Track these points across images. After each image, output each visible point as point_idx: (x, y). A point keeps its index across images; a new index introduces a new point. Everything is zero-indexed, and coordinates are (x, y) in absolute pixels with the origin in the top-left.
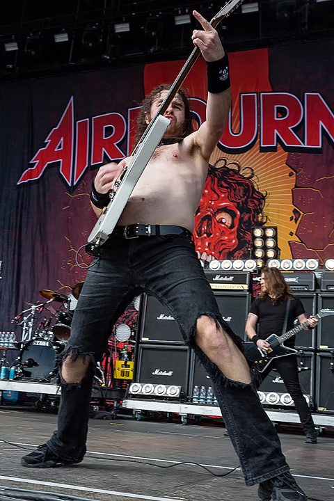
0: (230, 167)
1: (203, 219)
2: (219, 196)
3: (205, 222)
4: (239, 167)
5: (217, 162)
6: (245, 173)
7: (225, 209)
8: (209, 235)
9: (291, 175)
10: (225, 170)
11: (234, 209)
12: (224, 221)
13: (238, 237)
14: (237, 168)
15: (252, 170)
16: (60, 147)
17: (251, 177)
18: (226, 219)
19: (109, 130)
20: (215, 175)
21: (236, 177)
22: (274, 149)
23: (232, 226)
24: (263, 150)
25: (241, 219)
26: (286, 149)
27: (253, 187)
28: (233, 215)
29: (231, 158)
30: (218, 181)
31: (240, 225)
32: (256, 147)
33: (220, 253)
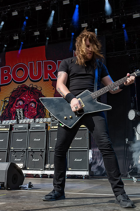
0: (34, 87)
1: (26, 105)
2: (31, 97)
3: (26, 106)
4: (37, 87)
5: (30, 85)
6: (39, 89)
7: (33, 102)
8: (27, 111)
9: (53, 89)
10: (33, 88)
11: (36, 101)
12: (32, 106)
13: (37, 111)
14: (36, 87)
15: (41, 88)
17: (41, 90)
18: (33, 105)
20: (29, 90)
21: (36, 90)
22: (48, 80)
23: (35, 107)
24: (44, 81)
25: (38, 105)
26: (52, 80)
27: (42, 94)
28: (35, 103)
29: (34, 84)
30: (30, 92)
31: (37, 107)
32: (42, 80)
33: (31, 117)
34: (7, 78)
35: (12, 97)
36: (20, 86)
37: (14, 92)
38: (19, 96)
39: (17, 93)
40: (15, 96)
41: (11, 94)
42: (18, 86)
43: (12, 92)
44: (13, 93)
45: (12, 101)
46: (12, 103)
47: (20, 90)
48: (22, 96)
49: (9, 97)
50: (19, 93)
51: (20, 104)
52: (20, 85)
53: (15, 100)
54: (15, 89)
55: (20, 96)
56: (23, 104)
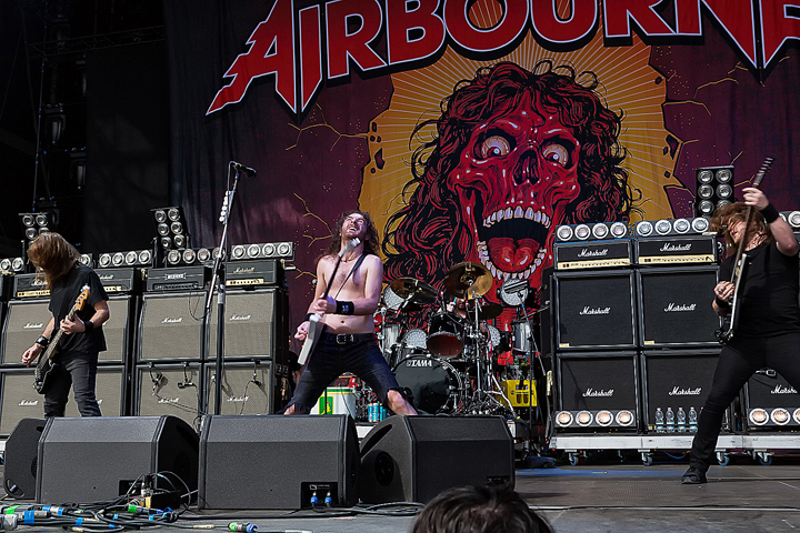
0: (559, 72)
1: (523, 157)
2: (544, 119)
3: (527, 161)
4: (573, 72)
5: (538, 65)
6: (583, 81)
7: (556, 139)
8: (533, 181)
9: (658, 81)
10: (551, 78)
11: (570, 137)
12: (555, 157)
13: (581, 181)
14: (569, 74)
15: (595, 76)
16: (272, 51)
17: (593, 87)
18: (559, 154)
19: (354, 23)
20: (536, 87)
21: (569, 88)
22: (627, 42)
23: (569, 164)
24: (609, 43)
25: (583, 153)
26: (647, 40)
27: (598, 102)
28: (569, 147)
29: (559, 59)
30: (542, 96)
31: (581, 161)
32: (599, 39)
33: (554, 206)
34: (418, 33)
35: (453, 122)
36: (488, 72)
37: (460, 97)
38: (486, 116)
39: (477, 101)
40: (467, 114)
41: (445, 107)
42: (480, 70)
43: (451, 99)
44: (456, 103)
45: (453, 140)
46: (455, 147)
47: (487, 89)
48: (502, 117)
49: (439, 122)
50: (487, 101)
51: (496, 151)
52: (487, 63)
53: (468, 136)
54: (462, 85)
55: (490, 114)
56: (511, 149)
